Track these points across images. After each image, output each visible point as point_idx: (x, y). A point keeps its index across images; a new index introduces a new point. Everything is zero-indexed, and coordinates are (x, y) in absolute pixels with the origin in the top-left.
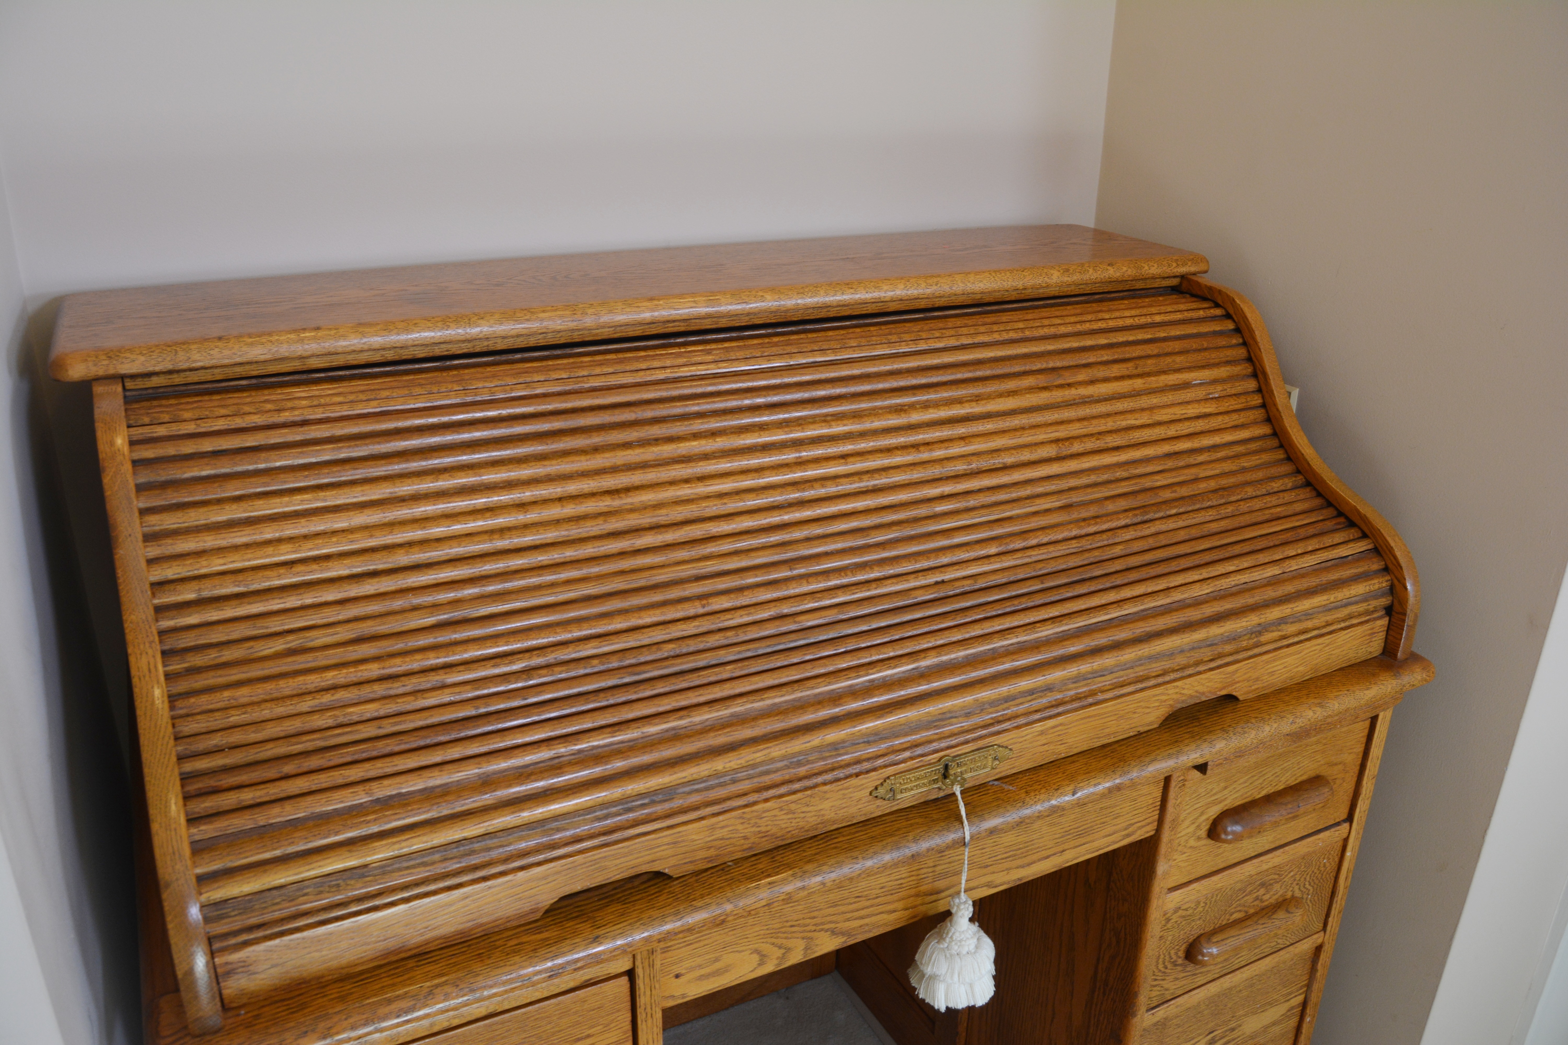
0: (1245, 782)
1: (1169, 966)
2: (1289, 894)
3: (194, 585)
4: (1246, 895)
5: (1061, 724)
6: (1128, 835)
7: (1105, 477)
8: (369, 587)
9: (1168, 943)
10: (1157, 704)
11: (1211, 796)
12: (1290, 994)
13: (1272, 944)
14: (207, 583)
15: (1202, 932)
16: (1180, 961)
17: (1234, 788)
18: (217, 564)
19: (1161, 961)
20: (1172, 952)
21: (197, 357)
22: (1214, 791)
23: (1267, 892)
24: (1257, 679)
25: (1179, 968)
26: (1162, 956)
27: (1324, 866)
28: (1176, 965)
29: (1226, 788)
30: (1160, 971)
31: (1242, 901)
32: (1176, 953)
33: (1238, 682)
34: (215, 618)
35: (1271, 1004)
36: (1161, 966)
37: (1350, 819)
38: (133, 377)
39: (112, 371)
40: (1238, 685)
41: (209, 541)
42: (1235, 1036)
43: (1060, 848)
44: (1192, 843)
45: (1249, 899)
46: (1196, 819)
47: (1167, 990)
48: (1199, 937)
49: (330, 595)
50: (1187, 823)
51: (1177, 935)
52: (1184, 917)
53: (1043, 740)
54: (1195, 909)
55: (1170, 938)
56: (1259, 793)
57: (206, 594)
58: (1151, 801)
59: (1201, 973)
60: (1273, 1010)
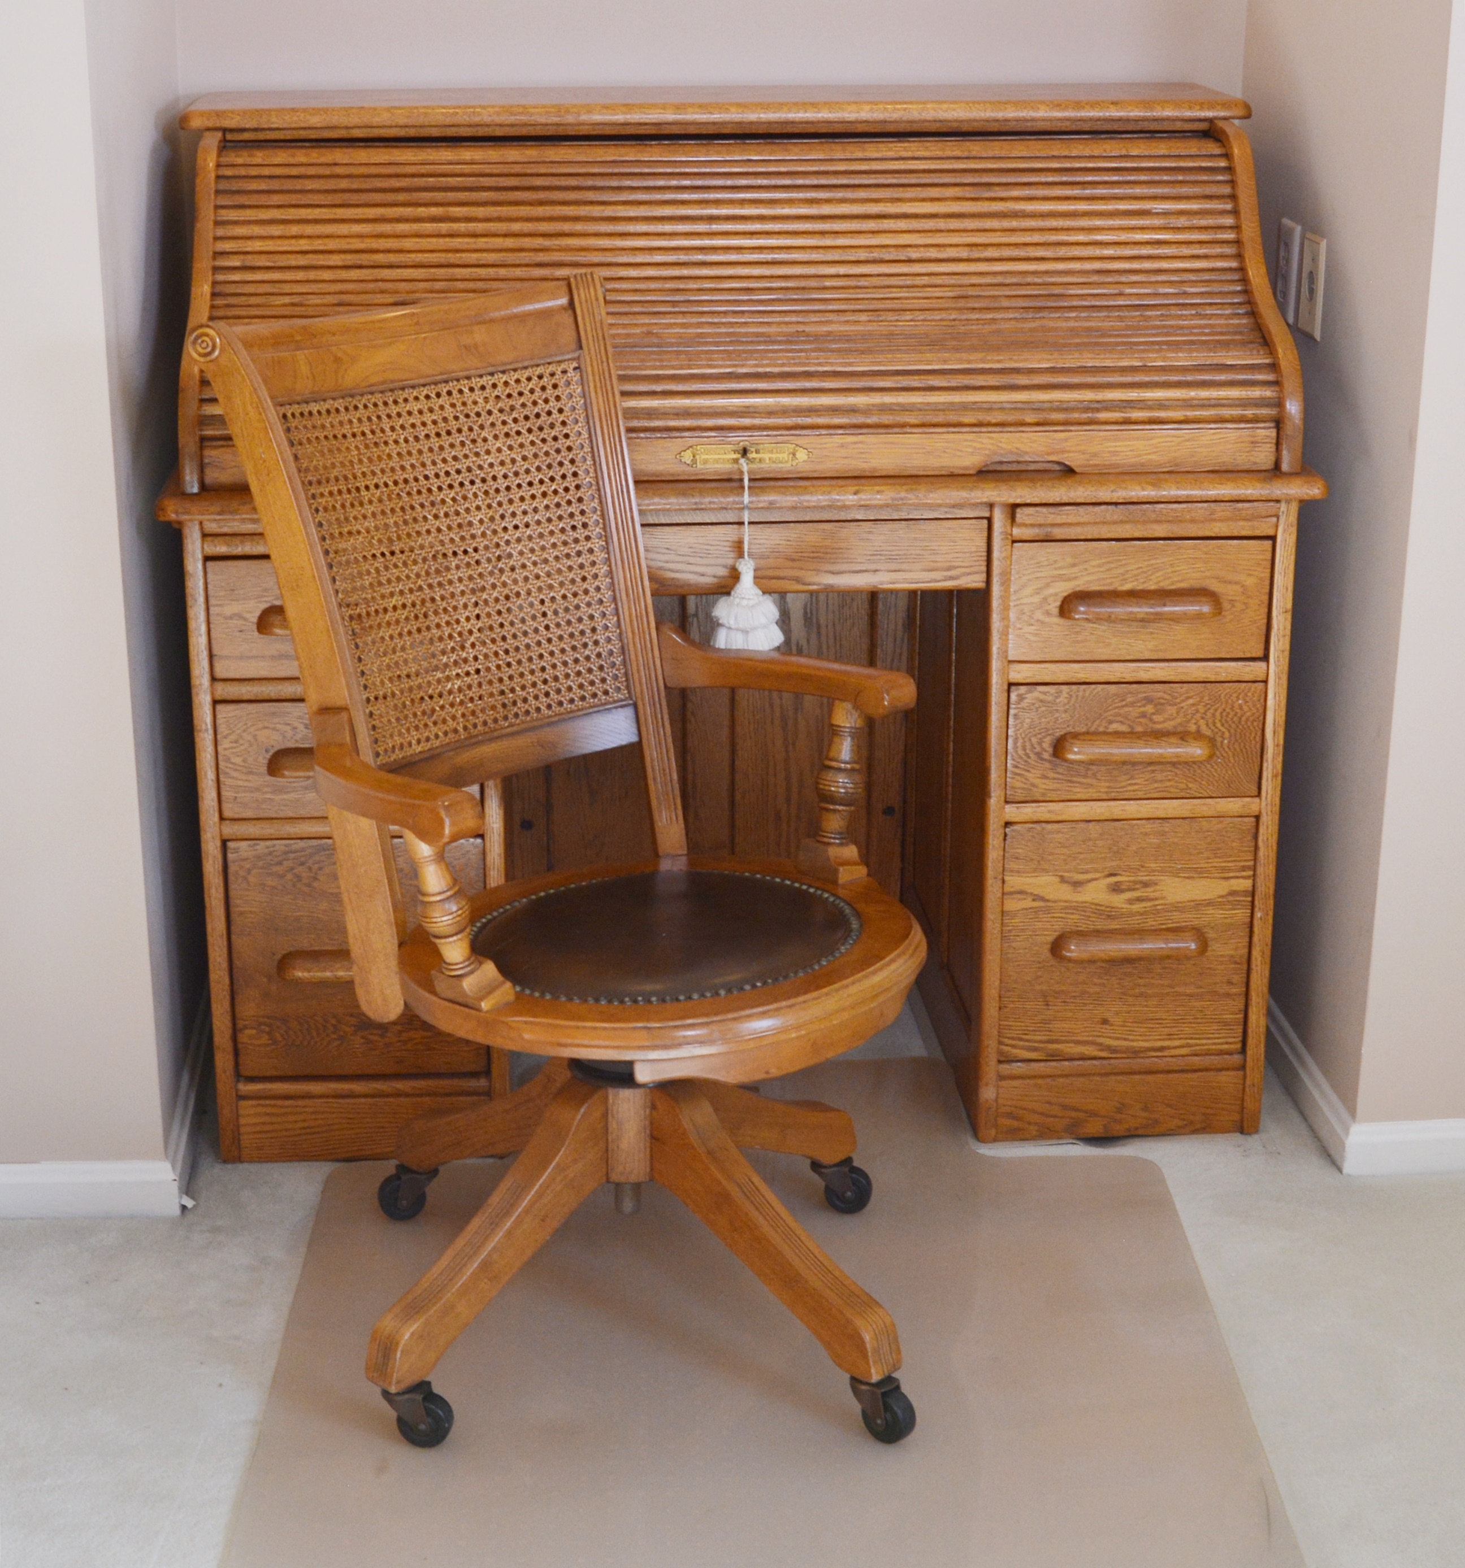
0: (1099, 566)
1: (1032, 755)
2: (1193, 728)
3: (242, 257)
4: (1126, 705)
5: (861, 442)
6: (952, 578)
7: (1014, 280)
8: (354, 274)
9: (1026, 726)
10: (970, 450)
11: (1056, 569)
12: (1230, 870)
13: (1183, 786)
14: (249, 257)
15: (1069, 729)
16: (1046, 756)
17: (1086, 569)
18: (257, 245)
19: (1019, 744)
20: (1034, 740)
21: (274, 120)
22: (1059, 565)
23: (1157, 712)
24: (1095, 455)
25: (1047, 765)
26: (1020, 741)
27: (1241, 707)
28: (1042, 759)
29: (1074, 565)
30: (1021, 758)
31: (1122, 711)
32: (1040, 743)
33: (1069, 452)
34: (250, 279)
35: (1199, 873)
36: (1021, 752)
37: (1265, 658)
38: (232, 130)
39: (218, 125)
40: (1071, 455)
41: (257, 230)
42: (1152, 895)
43: (873, 567)
44: (1039, 615)
45: (1134, 712)
46: (1040, 589)
47: (1033, 785)
48: (1066, 734)
49: (327, 275)
50: (1028, 591)
51: (1037, 722)
52: (1041, 701)
53: (843, 452)
54: (1057, 697)
55: (1028, 721)
56: (1122, 585)
57: (248, 264)
58: (974, 549)
59: (1079, 783)
60: (1204, 882)
